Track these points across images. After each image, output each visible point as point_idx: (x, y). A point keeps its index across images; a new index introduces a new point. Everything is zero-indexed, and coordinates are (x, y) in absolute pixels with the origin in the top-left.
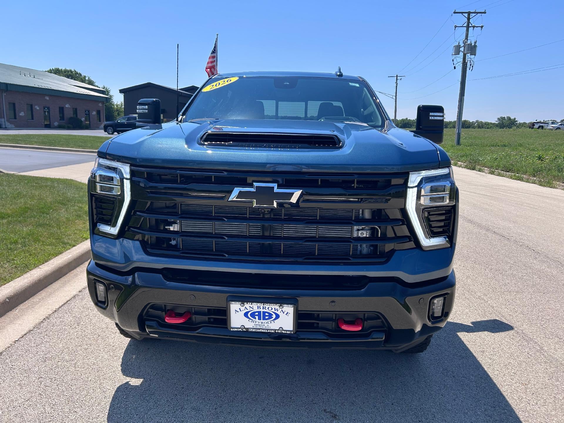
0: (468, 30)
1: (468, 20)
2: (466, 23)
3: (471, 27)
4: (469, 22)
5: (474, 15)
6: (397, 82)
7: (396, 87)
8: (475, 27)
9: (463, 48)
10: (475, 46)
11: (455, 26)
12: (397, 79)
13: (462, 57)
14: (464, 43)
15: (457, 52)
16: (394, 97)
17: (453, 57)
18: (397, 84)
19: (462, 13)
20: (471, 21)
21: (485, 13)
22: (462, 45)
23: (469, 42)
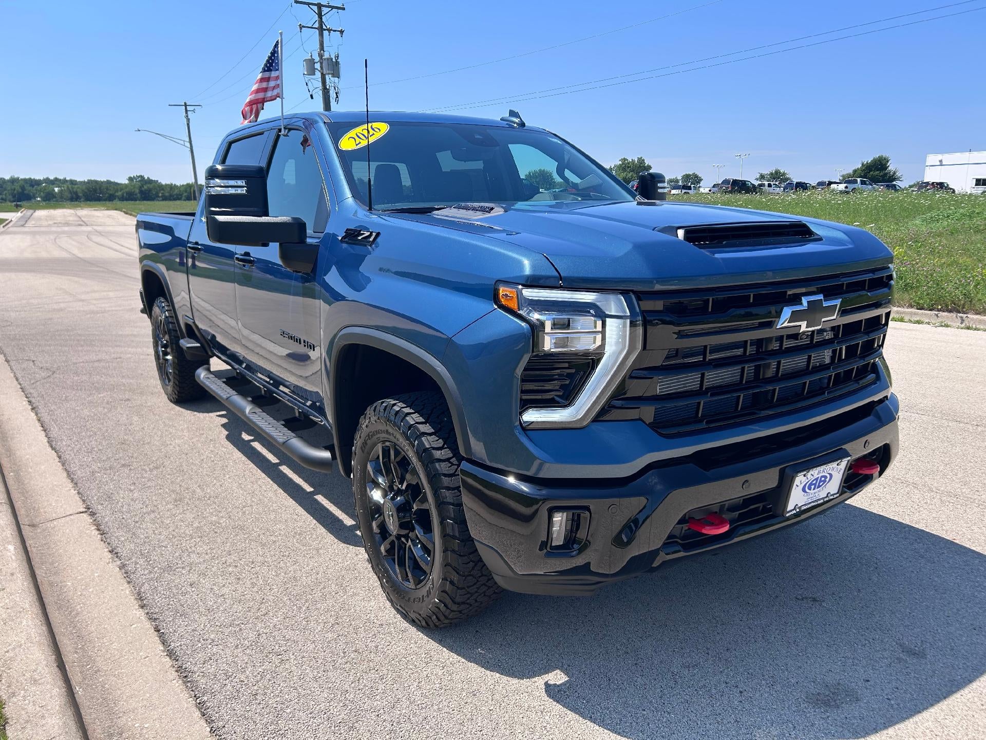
0: (321, 35)
1: (319, 17)
2: (317, 22)
3: (325, 30)
4: (321, 23)
5: (327, 10)
6: (187, 116)
7: (188, 125)
8: (331, 30)
9: (319, 64)
10: (337, 63)
11: (300, 25)
12: (186, 111)
13: (320, 80)
14: (321, 56)
15: (312, 71)
16: (188, 145)
17: (307, 79)
18: (188, 120)
19: (308, 4)
20: (324, 19)
21: (344, 9)
22: (317, 59)
23: (326, 56)
